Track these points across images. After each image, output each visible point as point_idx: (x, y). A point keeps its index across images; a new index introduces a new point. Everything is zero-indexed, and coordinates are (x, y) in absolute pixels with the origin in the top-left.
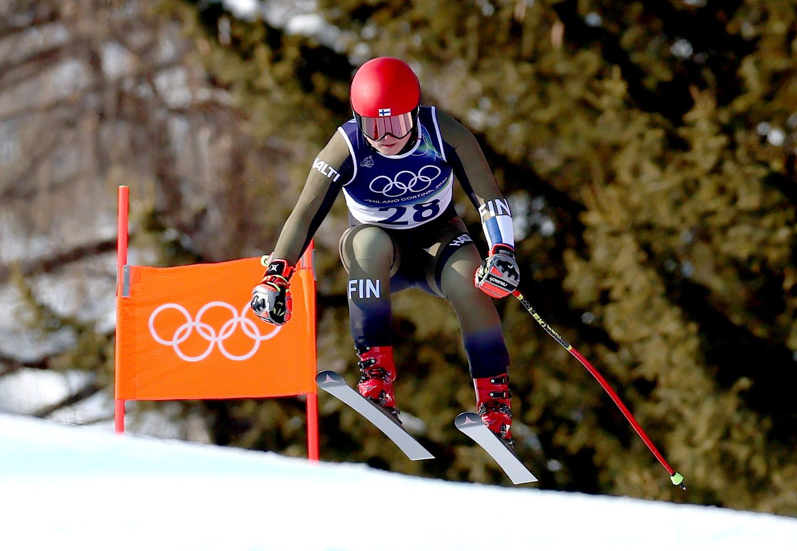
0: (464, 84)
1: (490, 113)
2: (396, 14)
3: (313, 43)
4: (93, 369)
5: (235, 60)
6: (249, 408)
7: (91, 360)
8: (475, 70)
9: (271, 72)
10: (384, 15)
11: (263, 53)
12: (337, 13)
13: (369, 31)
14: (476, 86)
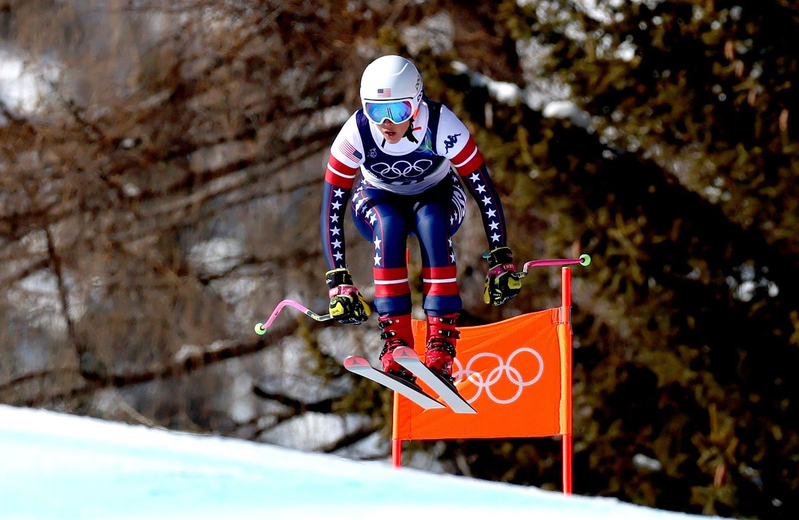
0: (701, 162)
1: (724, 189)
2: (641, 101)
3: (567, 125)
4: (369, 412)
5: (498, 140)
6: (507, 448)
7: (368, 404)
8: (711, 150)
9: (530, 151)
10: (630, 101)
11: (522, 134)
12: (588, 99)
13: (617, 116)
14: (711, 165)
